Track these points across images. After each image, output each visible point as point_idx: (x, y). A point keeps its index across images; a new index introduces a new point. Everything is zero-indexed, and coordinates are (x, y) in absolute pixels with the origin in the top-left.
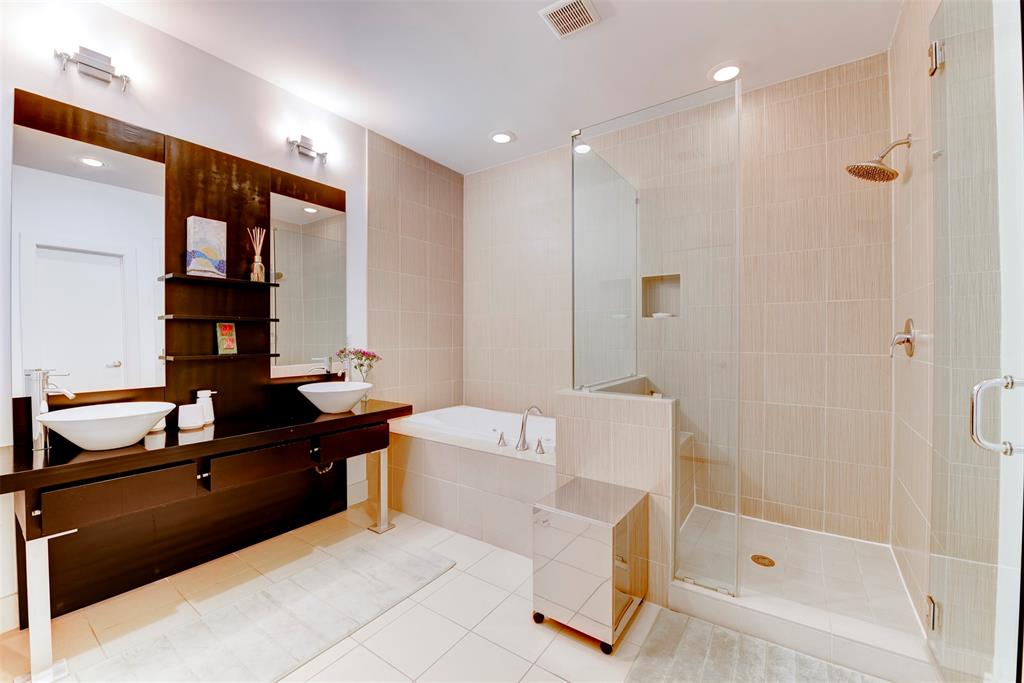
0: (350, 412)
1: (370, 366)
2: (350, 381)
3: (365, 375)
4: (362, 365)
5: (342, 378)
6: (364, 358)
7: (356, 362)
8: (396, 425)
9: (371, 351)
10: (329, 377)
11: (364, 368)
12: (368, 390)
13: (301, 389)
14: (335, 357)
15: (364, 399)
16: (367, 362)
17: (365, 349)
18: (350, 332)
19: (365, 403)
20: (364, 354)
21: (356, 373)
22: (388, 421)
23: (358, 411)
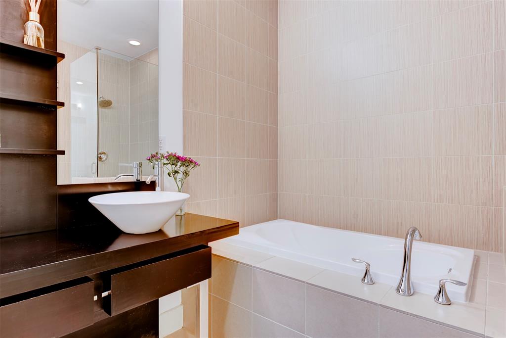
0: (160, 232)
1: (186, 174)
2: (162, 190)
3: (180, 184)
4: (176, 172)
5: (152, 186)
6: (179, 164)
7: (170, 168)
8: (218, 247)
9: (188, 156)
10: (138, 186)
11: (180, 176)
12: (184, 201)
13: (93, 200)
14: (145, 163)
15: (179, 213)
16: (183, 169)
17: (180, 154)
18: (163, 133)
19: (181, 218)
20: (179, 158)
21: (168, 181)
22: (210, 244)
23: (172, 232)
